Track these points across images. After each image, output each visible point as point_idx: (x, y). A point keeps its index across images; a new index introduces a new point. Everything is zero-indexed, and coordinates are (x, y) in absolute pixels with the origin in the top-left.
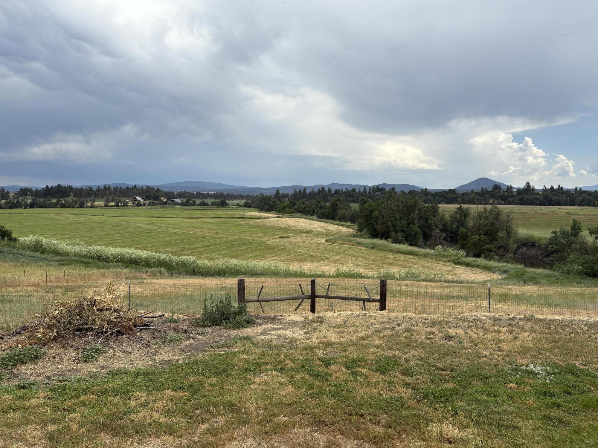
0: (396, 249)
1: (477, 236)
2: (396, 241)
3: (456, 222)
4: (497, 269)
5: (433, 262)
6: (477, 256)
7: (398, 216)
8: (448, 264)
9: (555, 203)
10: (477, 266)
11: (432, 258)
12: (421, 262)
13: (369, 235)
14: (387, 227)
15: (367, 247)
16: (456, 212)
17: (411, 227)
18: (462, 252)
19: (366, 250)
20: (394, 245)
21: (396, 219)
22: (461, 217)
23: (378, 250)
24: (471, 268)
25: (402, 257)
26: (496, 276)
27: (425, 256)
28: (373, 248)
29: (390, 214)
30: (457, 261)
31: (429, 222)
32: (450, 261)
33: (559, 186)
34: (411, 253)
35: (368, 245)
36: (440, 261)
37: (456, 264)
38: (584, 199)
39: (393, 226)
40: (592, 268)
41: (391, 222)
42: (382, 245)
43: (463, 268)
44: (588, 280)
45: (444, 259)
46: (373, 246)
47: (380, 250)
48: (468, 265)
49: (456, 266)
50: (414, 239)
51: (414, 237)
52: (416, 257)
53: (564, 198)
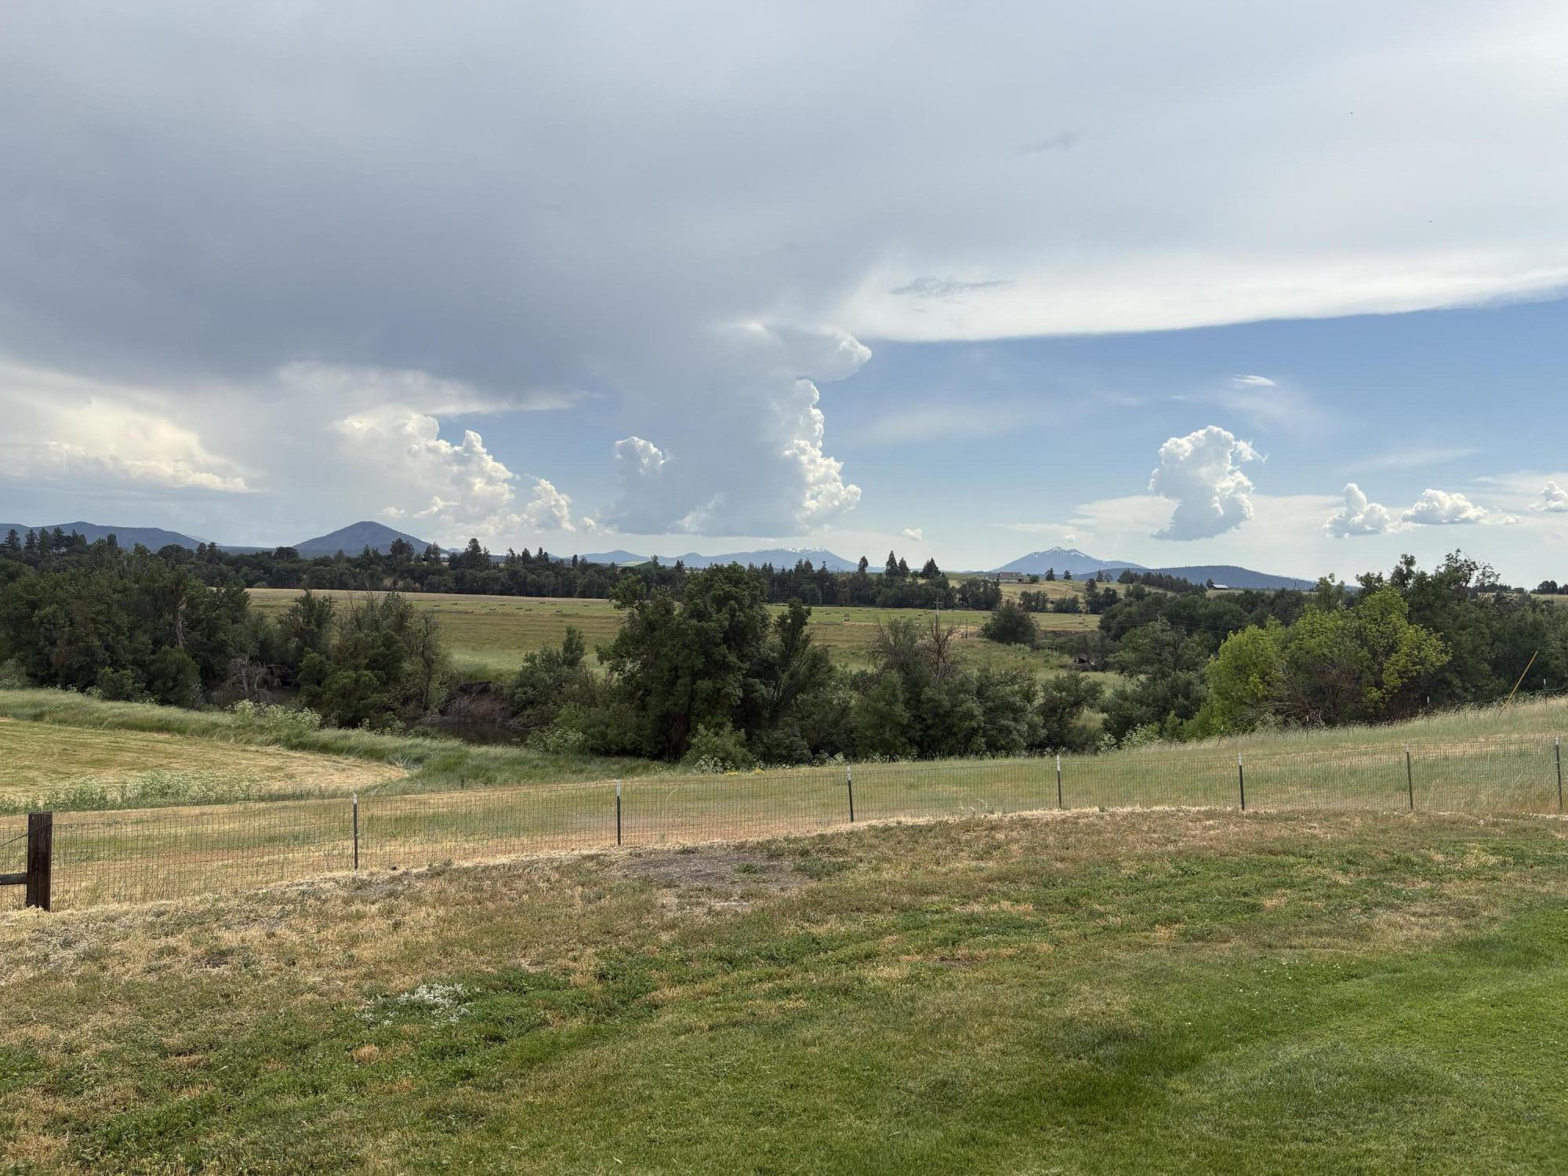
0: (114, 716)
1: (352, 673)
2: (116, 694)
3: (296, 635)
4: (399, 755)
5: (229, 746)
6: (352, 723)
7: (124, 619)
8: (271, 749)
9: (533, 589)
10: (350, 751)
11: (225, 738)
12: (193, 750)
13: (26, 679)
14: (89, 651)
15: (15, 716)
16: (295, 610)
17: (166, 653)
18: (311, 716)
19: (11, 725)
20: (110, 704)
21: (118, 630)
22: (308, 622)
23: (54, 722)
24: (334, 757)
25: (135, 739)
26: (396, 773)
27: (206, 732)
28: (38, 717)
29: (98, 613)
30: (295, 741)
31: (221, 636)
32: (276, 741)
33: (541, 550)
34: (163, 727)
35: (19, 711)
36: (249, 742)
37: (293, 748)
38: (590, 581)
39: (108, 648)
40: (604, 735)
41: (100, 636)
42: (67, 707)
43: (311, 757)
44: (596, 765)
45: (260, 738)
46: (38, 711)
47: (61, 722)
48: (325, 748)
49: (292, 754)
50: (175, 686)
51: (174, 679)
52: (178, 737)
53: (549, 578)
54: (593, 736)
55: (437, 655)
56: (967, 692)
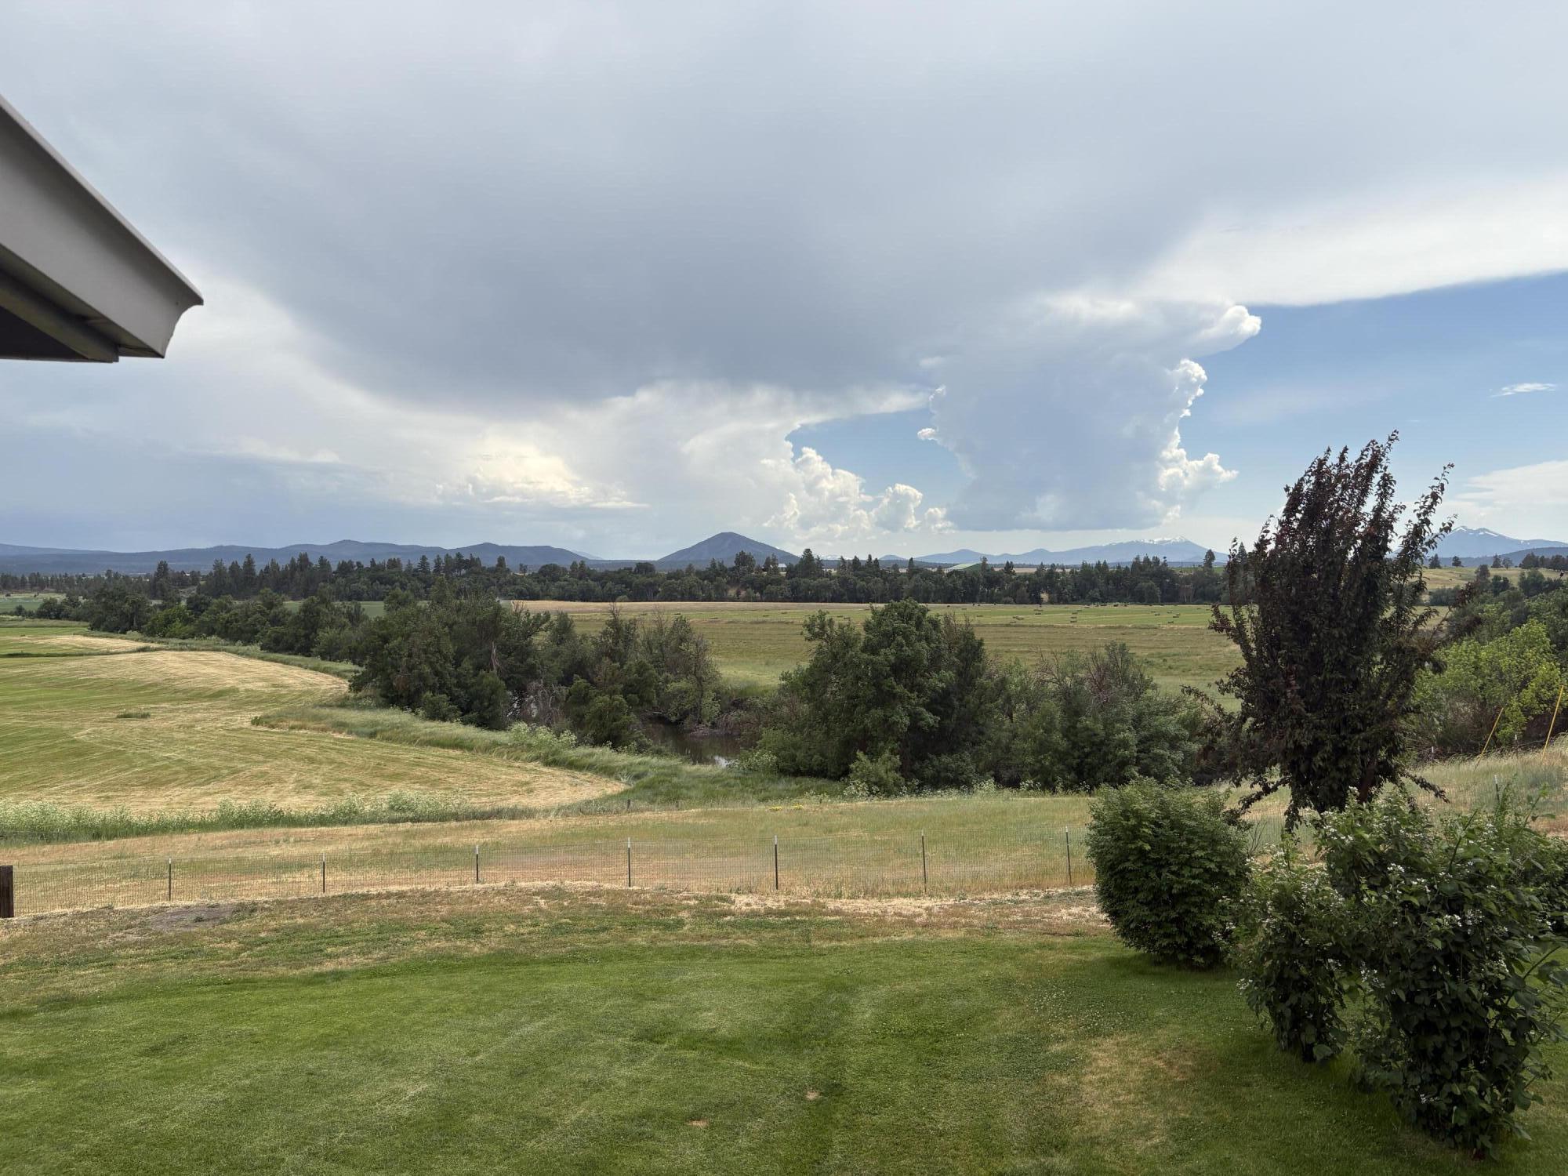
0: (426, 734)
1: (607, 698)
2: (436, 715)
4: (625, 772)
5: (500, 762)
6: (598, 742)
7: (450, 648)
8: (530, 766)
10: (590, 767)
11: (500, 755)
12: (471, 766)
13: (381, 700)
14: (421, 677)
15: (357, 734)
16: (605, 633)
17: (483, 677)
18: (568, 737)
19: (352, 741)
20: (429, 723)
21: (446, 658)
22: (616, 644)
23: (383, 739)
24: (577, 773)
25: (433, 755)
26: (614, 787)
27: (489, 748)
28: (372, 735)
29: (428, 645)
30: (551, 758)
31: (530, 660)
32: (537, 758)
33: (870, 557)
34: (458, 744)
35: (361, 729)
36: (517, 759)
37: (548, 764)
39: (437, 673)
41: (431, 664)
42: (394, 726)
43: (558, 773)
44: (782, 785)
45: (525, 755)
46: (372, 730)
47: (388, 739)
48: (572, 765)
49: (545, 770)
50: (490, 705)
51: (490, 700)
52: (467, 753)
54: (785, 760)
55: (706, 674)
56: (1124, 721)
